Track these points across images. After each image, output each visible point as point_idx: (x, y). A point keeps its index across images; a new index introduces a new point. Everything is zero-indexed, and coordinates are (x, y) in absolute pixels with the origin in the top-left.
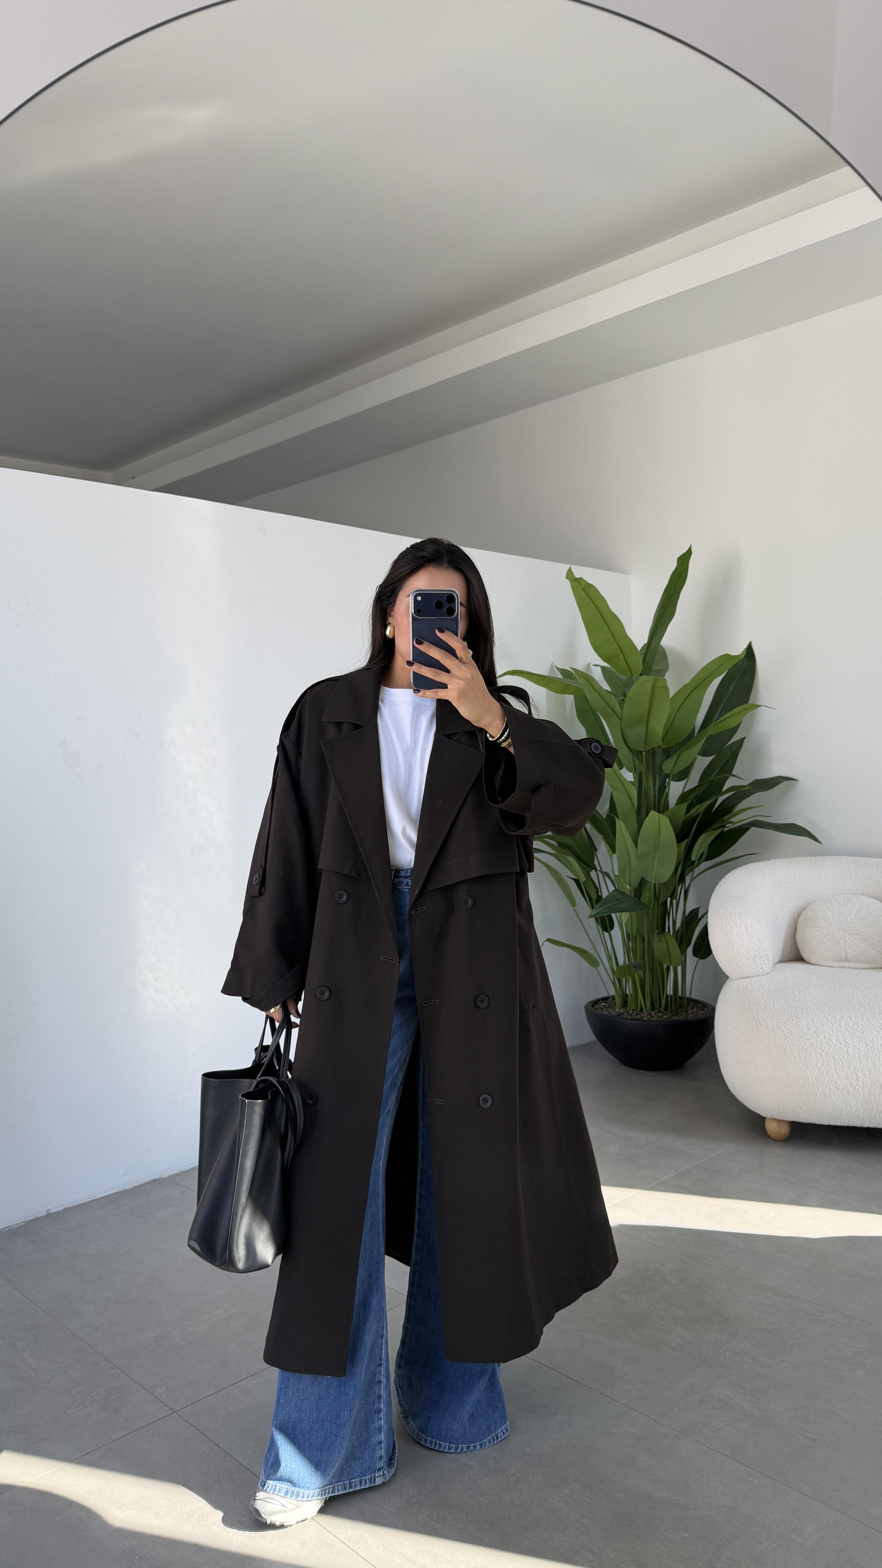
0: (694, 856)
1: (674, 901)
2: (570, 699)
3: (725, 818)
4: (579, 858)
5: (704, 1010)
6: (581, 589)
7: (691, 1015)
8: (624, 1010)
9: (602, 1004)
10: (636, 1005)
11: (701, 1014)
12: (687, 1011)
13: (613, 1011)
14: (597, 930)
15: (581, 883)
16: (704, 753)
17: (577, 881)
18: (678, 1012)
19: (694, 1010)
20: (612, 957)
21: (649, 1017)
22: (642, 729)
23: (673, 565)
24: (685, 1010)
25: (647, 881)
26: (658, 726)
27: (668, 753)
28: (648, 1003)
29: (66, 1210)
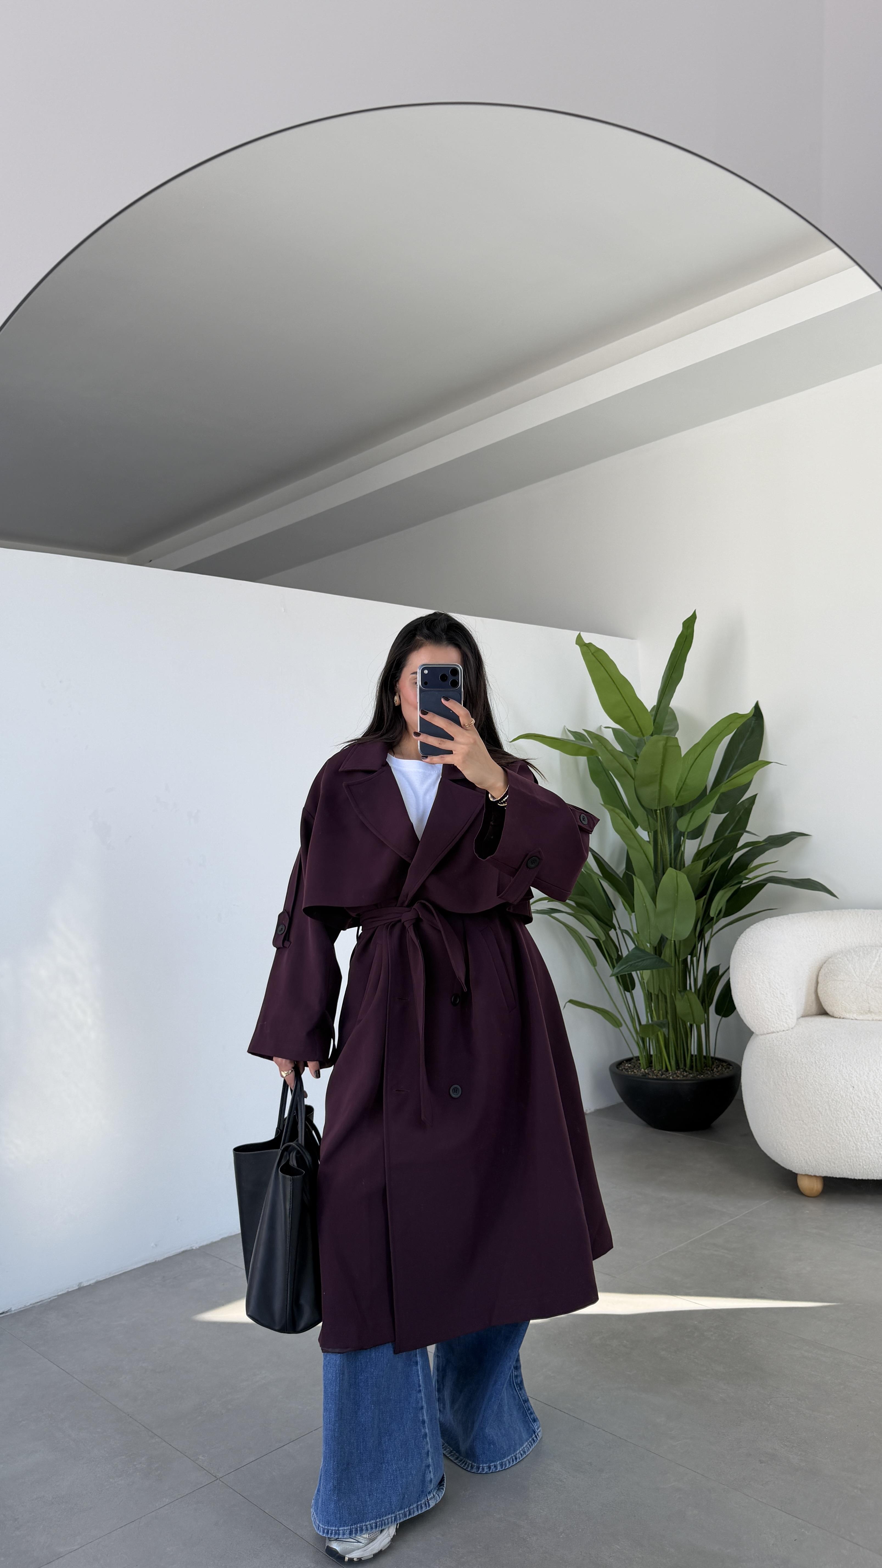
0: (713, 913)
1: (695, 959)
2: (583, 760)
3: (741, 874)
4: (597, 917)
5: (729, 1068)
6: (591, 653)
7: (717, 1073)
8: (649, 1070)
9: (627, 1065)
10: (661, 1065)
11: (727, 1073)
12: (713, 1070)
13: (638, 1071)
14: (618, 989)
15: (601, 942)
16: (717, 810)
17: (597, 942)
18: (703, 1071)
19: (720, 1068)
20: (635, 1017)
21: (675, 1076)
22: (655, 788)
23: (679, 629)
24: (710, 1069)
25: (667, 939)
26: (672, 783)
27: (681, 811)
28: (673, 1063)
29: (98, 1283)
